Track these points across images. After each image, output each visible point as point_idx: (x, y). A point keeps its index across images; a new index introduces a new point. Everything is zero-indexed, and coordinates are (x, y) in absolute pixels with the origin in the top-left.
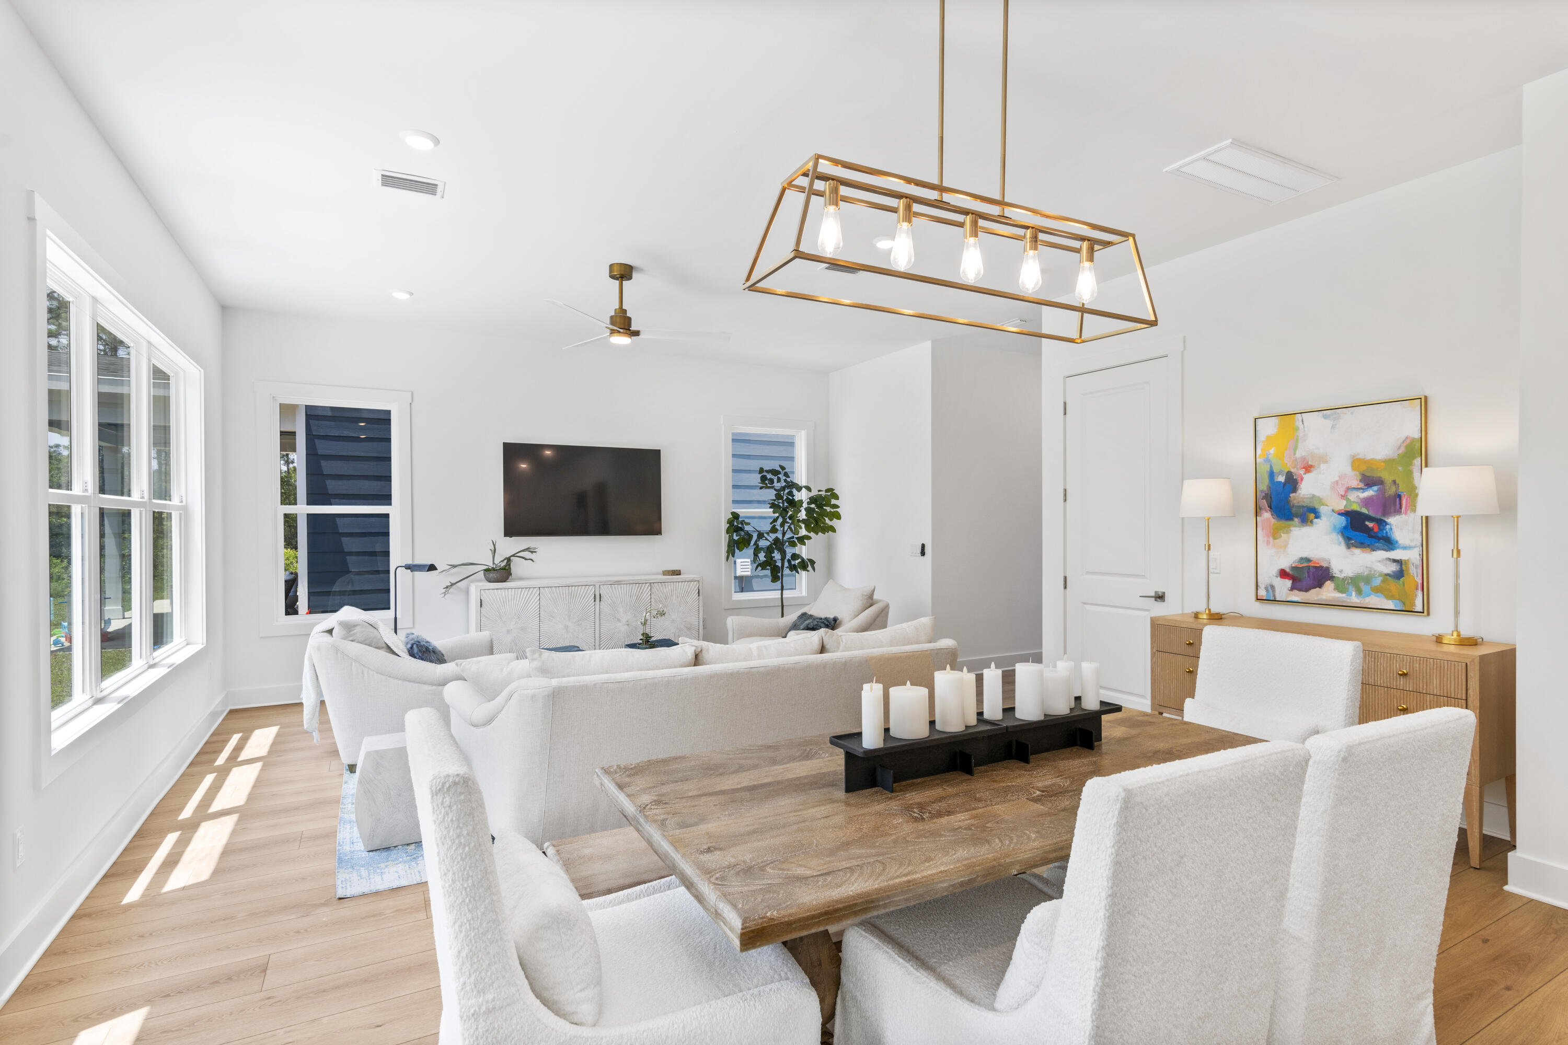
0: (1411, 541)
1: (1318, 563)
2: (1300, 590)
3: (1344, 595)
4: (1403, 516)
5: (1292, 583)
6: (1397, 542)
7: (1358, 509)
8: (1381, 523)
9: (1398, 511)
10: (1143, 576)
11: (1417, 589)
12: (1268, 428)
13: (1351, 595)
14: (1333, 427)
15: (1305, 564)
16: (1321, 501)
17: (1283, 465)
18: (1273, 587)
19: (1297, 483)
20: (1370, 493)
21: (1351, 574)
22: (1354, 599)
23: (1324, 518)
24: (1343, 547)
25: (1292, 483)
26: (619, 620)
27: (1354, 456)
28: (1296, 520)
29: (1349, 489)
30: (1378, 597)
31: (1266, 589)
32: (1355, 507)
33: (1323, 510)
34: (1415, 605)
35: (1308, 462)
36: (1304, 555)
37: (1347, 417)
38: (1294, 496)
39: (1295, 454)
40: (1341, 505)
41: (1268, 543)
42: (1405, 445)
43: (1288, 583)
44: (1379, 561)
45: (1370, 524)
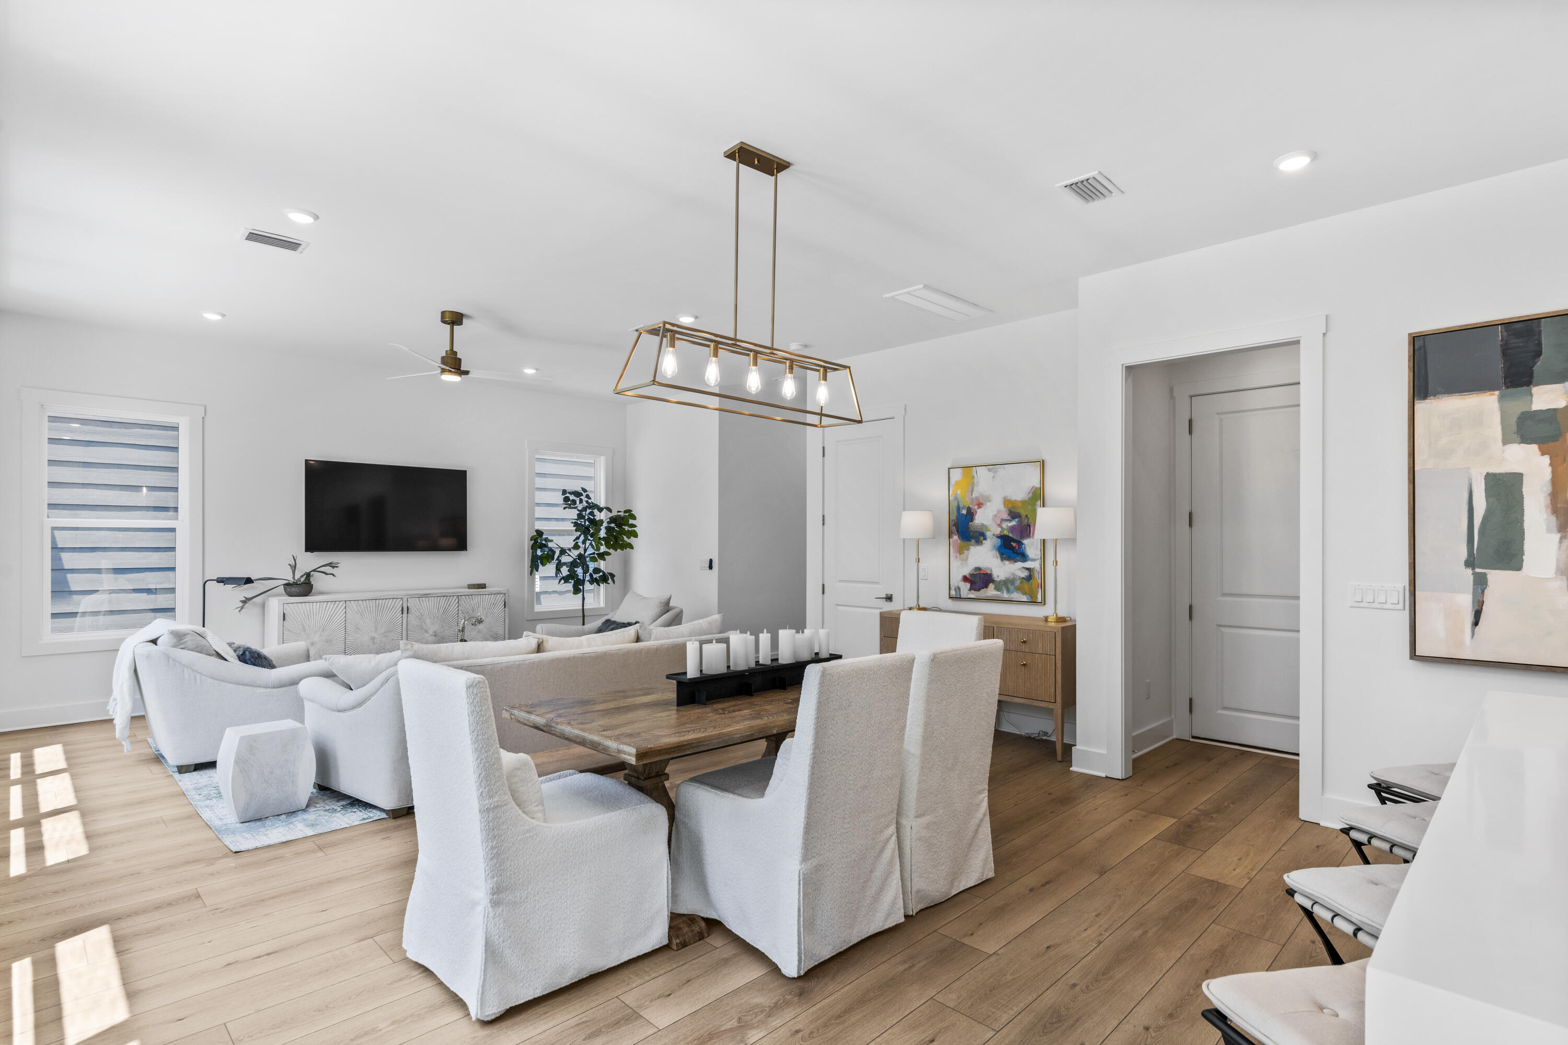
0: (1036, 555)
1: (985, 571)
2: (975, 590)
3: (1000, 593)
4: (1031, 539)
5: (971, 585)
6: (1028, 556)
7: (1008, 534)
8: (1020, 543)
9: (1028, 535)
10: (878, 583)
11: (1038, 587)
12: (957, 475)
13: (1003, 593)
14: (993, 477)
15: (978, 572)
16: (986, 527)
17: (966, 502)
18: (959, 588)
19: (973, 515)
20: (1013, 523)
21: (1003, 579)
22: (1005, 595)
23: (989, 540)
24: (999, 560)
25: (971, 515)
26: (426, 631)
27: (1005, 498)
28: (973, 541)
29: (1002, 520)
30: (1018, 593)
31: (955, 590)
32: (1006, 532)
33: (988, 534)
34: (1037, 598)
35: (979, 501)
36: (977, 565)
37: (1002, 471)
38: (972, 524)
39: (972, 495)
40: (998, 531)
41: (956, 557)
42: (1032, 491)
43: (968, 585)
44: (1019, 569)
45: (1014, 544)
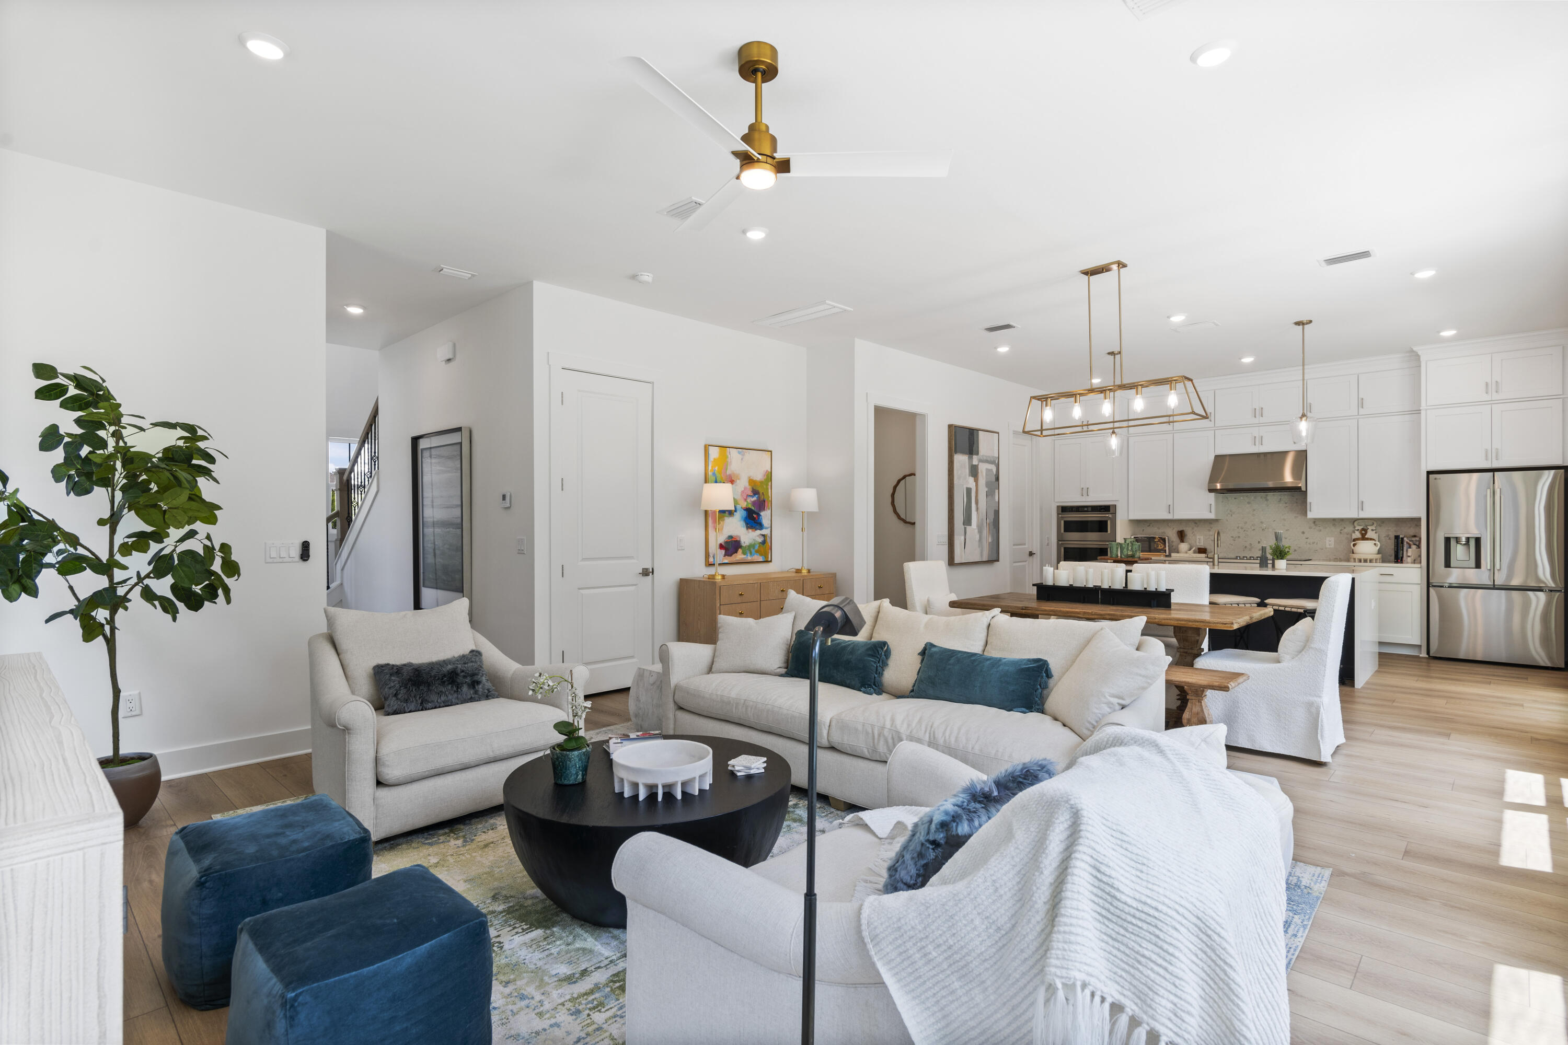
0: (768, 524)
1: (736, 539)
2: (728, 555)
3: (746, 556)
4: (766, 511)
5: (725, 551)
6: (764, 525)
8: (759, 515)
9: (764, 509)
10: (632, 558)
11: (770, 549)
12: (714, 453)
13: (749, 556)
14: (742, 459)
15: (731, 540)
16: (736, 501)
20: (755, 499)
21: (748, 544)
22: (749, 558)
23: (738, 512)
24: (745, 529)
27: (749, 477)
28: (726, 513)
29: (748, 496)
30: (757, 555)
31: (714, 557)
32: (750, 506)
33: (737, 507)
34: (769, 558)
35: (731, 478)
36: (730, 534)
39: (726, 473)
40: (744, 505)
42: (766, 474)
43: (723, 552)
44: (758, 536)
45: (755, 516)
